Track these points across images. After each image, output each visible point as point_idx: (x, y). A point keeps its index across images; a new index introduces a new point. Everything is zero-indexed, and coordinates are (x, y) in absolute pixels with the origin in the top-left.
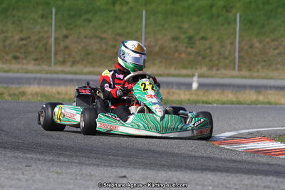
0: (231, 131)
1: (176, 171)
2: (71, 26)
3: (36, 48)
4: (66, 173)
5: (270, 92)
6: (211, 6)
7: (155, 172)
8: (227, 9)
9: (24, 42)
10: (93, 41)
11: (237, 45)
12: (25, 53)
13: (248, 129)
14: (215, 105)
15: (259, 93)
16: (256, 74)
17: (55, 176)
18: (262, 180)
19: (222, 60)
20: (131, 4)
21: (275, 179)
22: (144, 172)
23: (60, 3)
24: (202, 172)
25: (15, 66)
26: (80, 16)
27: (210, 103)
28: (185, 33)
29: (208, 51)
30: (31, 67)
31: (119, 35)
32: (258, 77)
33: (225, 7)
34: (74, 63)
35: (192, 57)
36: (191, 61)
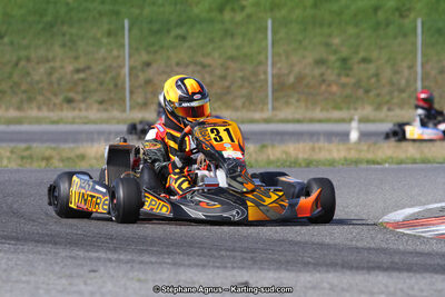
0: (412, 206)
1: (328, 271)
2: (156, 48)
3: (101, 84)
4: (154, 281)
6: (376, 9)
7: (293, 274)
8: (402, 12)
9: (82, 75)
10: (189, 69)
11: (419, 69)
12: (84, 91)
13: (440, 202)
14: (387, 165)
17: (137, 285)
19: (396, 94)
20: (248, 10)
22: (277, 275)
23: (136, 11)
24: (369, 274)
25: (67, 114)
26: (169, 31)
27: (378, 163)
28: (335, 52)
29: (373, 80)
30: (93, 114)
31: (232, 58)
33: (397, 9)
35: (348, 91)
36: (346, 97)
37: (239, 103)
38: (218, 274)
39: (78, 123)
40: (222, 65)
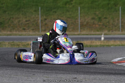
0: (120, 57)
2: (48, 15)
3: (33, 24)
4: (51, 77)
6: (108, 4)
9: (28, 22)
12: (28, 27)
14: (112, 47)
19: (114, 27)
22: (84, 76)
25: (24, 33)
26: (51, 10)
28: (97, 16)
30: (31, 33)
31: (69, 18)
33: (114, 4)
35: (101, 26)
37: (71, 30)
38: (68, 75)
39: (27, 35)
40: (66, 19)
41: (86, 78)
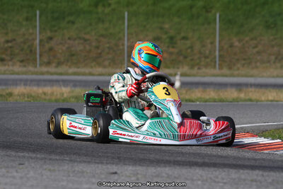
1: (165, 167)
2: (56, 28)
3: (22, 50)
4: (59, 171)
5: (250, 89)
6: (191, 7)
7: (144, 168)
8: (207, 9)
9: (10, 44)
10: (77, 42)
11: (217, 44)
12: (11, 55)
14: (198, 103)
15: (240, 91)
16: (236, 72)
18: (249, 174)
19: (203, 59)
20: (113, 6)
21: (261, 173)
22: (134, 168)
23: (44, 5)
24: (191, 168)
26: (64, 18)
27: (193, 101)
28: (166, 33)
29: (189, 51)
30: (17, 68)
31: (102, 36)
32: (238, 76)
33: (204, 7)
34: (59, 64)
35: (174, 57)
36: (173, 60)
37: (107, 63)
38: (98, 167)
39: (7, 74)
40: (96, 39)
41: (139, 172)
